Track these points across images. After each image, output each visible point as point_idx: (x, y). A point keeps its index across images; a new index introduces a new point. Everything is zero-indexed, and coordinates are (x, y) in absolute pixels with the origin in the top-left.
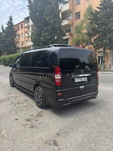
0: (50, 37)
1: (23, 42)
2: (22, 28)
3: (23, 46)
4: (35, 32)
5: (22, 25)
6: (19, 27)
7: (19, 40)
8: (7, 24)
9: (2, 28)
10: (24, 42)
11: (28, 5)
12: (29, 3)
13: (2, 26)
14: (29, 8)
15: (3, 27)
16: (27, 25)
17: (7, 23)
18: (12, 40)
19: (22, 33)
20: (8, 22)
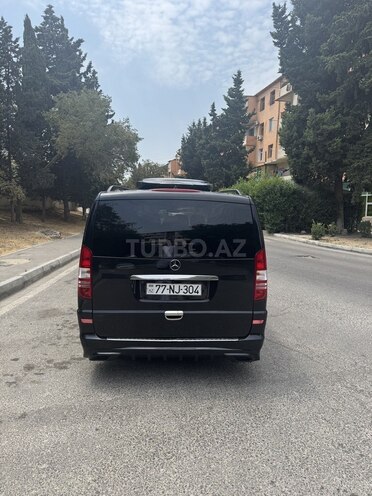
0: (338, 125)
1: (271, 146)
2: (272, 103)
3: (269, 161)
4: (294, 113)
5: (273, 93)
6: (263, 99)
7: (261, 140)
8: (226, 99)
9: (213, 113)
10: (274, 146)
11: (275, 30)
12: (275, 27)
13: (213, 106)
14: (276, 41)
15: (213, 110)
16: (287, 92)
17: (226, 95)
18: (233, 145)
19: (271, 120)
20: (231, 90)
